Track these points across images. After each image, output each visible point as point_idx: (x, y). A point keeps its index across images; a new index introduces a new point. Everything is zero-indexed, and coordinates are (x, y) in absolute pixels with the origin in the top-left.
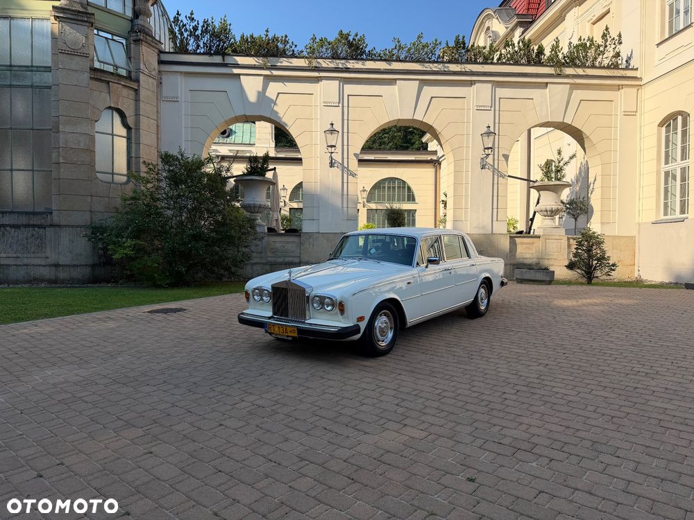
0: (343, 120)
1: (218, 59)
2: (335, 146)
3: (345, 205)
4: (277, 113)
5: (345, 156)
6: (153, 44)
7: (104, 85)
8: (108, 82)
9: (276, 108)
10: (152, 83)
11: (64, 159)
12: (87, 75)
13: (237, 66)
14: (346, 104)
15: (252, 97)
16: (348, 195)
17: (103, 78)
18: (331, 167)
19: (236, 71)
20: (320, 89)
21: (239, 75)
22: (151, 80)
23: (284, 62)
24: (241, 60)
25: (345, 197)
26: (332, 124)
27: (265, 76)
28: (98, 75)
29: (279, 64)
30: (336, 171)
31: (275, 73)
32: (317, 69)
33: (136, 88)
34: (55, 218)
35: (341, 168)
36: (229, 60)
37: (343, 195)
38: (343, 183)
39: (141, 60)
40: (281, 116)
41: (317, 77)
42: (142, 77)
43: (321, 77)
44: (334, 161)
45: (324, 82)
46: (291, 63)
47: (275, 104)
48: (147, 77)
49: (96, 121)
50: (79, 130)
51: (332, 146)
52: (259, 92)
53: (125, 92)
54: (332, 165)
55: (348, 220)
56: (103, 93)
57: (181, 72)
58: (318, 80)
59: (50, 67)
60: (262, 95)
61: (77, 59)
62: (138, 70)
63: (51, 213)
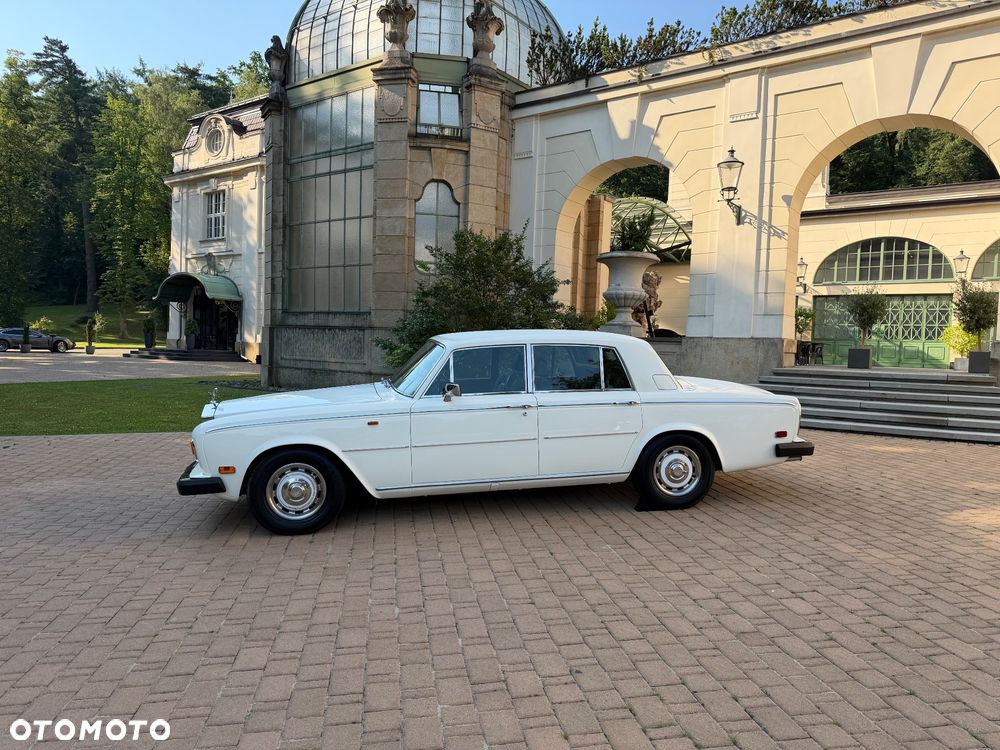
0: (764, 139)
1: (580, 85)
2: (736, 189)
3: (761, 289)
4: (658, 148)
5: (766, 202)
6: (493, 86)
7: (426, 152)
8: (429, 149)
9: (657, 142)
10: (491, 140)
11: (381, 249)
12: (405, 145)
13: (606, 89)
14: (770, 111)
15: (623, 131)
16: (767, 271)
17: (423, 145)
18: (738, 224)
19: (601, 97)
20: (727, 95)
21: (605, 102)
22: (488, 135)
23: (673, 65)
24: (612, 79)
25: (763, 274)
26: (732, 152)
27: (644, 94)
28: (418, 142)
29: (665, 71)
30: (748, 230)
31: (656, 86)
32: (723, 64)
33: (466, 149)
34: (373, 319)
35: (756, 225)
36: (595, 82)
37: (758, 271)
38: (759, 249)
39: (473, 112)
40: (664, 152)
41: (722, 77)
42: (474, 134)
43: (726, 75)
44: (743, 214)
45: (734, 82)
46: (682, 64)
47: (656, 135)
48: (482, 133)
49: (416, 200)
50: (396, 214)
51: (730, 189)
52: (633, 122)
53: (452, 157)
54: (739, 221)
55: (765, 315)
56: (424, 164)
57: (536, 115)
58: (722, 81)
59: (372, 143)
60: (637, 126)
61: (395, 126)
62: (470, 126)
63: (370, 313)
